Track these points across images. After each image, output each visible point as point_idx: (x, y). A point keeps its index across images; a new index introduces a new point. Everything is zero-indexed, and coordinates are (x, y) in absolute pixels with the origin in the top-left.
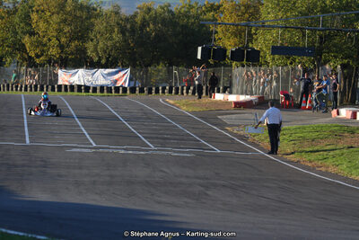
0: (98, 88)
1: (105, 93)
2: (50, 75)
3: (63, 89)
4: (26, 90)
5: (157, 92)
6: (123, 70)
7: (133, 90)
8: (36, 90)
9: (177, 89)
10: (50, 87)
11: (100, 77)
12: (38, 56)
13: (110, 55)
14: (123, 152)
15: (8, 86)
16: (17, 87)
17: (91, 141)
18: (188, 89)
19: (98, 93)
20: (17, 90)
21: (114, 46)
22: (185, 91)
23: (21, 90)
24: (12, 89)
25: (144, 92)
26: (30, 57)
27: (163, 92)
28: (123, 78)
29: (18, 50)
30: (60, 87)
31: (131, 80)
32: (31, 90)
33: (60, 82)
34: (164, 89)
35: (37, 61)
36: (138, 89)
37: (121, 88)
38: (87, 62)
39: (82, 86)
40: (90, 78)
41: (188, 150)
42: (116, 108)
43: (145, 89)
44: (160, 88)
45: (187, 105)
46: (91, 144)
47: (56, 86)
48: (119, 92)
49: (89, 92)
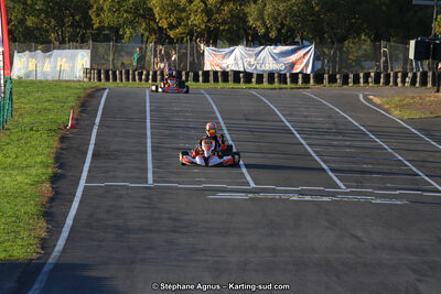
0: (266, 76)
1: (276, 85)
2: (192, 55)
3: (211, 78)
4: (154, 79)
5: (356, 81)
6: (304, 47)
7: (319, 78)
9: (388, 76)
10: (191, 74)
11: (268, 59)
12: (171, 27)
13: (283, 25)
14: (295, 198)
15: (127, 73)
16: (140, 74)
17: (249, 178)
18: (405, 76)
19: (266, 84)
20: (140, 79)
21: (289, 11)
22: (399, 80)
23: (147, 80)
24: (134, 79)
25: (335, 81)
26: (161, 29)
27: (366, 82)
28: (304, 59)
29: (143, 16)
30: (206, 74)
31: (316, 58)
33: (207, 67)
34: (367, 76)
35: (172, 34)
36: (326, 76)
37: (300, 76)
38: (248, 35)
39: (240, 72)
40: (252, 61)
41: (398, 192)
42: (290, 115)
43: (338, 76)
44: (361, 75)
45: (401, 107)
46: (248, 184)
47: (200, 73)
48: (297, 82)
49: (251, 82)
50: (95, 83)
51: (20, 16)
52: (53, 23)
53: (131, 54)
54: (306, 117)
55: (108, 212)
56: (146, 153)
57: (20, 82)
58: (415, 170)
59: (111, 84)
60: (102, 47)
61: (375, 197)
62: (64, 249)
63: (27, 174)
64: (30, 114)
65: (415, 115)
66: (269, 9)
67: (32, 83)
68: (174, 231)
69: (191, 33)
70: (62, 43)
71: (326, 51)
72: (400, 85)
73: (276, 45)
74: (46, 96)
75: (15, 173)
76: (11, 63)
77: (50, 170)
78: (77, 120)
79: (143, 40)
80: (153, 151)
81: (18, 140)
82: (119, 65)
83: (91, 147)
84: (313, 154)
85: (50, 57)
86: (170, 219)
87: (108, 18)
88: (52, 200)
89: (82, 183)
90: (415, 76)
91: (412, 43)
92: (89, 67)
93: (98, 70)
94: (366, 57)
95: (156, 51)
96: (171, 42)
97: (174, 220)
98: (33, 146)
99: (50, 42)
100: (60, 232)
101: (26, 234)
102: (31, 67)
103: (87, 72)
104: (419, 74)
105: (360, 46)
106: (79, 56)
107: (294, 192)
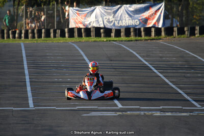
0: (123, 30)
1: (132, 37)
2: (58, 16)
3: (76, 34)
4: (26, 37)
6: (155, 5)
7: (169, 31)
8: (40, 36)
10: (58, 32)
11: (124, 16)
14: (158, 114)
15: (2, 32)
16: (14, 33)
19: (123, 38)
20: (14, 37)
23: (20, 37)
24: (8, 37)
25: (184, 33)
30: (71, 31)
31: (166, 17)
32: (33, 37)
33: (72, 25)
36: (175, 29)
37: (153, 30)
39: (100, 28)
40: (111, 18)
42: (147, 56)
43: (186, 29)
47: (66, 30)
48: (150, 35)
49: (110, 36)
54: (161, 57)
84: (170, 84)
95: (26, 13)
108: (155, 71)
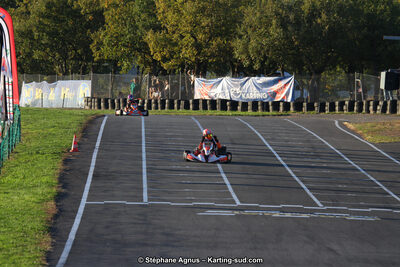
0: (250, 104)
1: (260, 112)
2: (183, 85)
3: (201, 106)
4: (149, 107)
5: (332, 108)
6: (285, 78)
7: (298, 106)
8: (163, 108)
9: (361, 105)
10: (182, 102)
11: (252, 88)
12: (165, 59)
13: (265, 58)
14: (277, 214)
17: (235, 197)
18: (376, 104)
19: (250, 112)
21: (271, 46)
22: (371, 108)
25: (313, 109)
26: (155, 61)
27: (341, 109)
28: (284, 89)
29: (139, 50)
30: (196, 102)
31: (296, 88)
32: (156, 108)
33: (197, 96)
34: (342, 104)
35: (165, 66)
36: (305, 104)
37: (281, 104)
38: (234, 67)
39: (227, 101)
40: (238, 90)
41: (370, 210)
42: (273, 139)
43: (315, 104)
44: (337, 103)
45: (373, 132)
46: (234, 202)
47: (191, 101)
48: (278, 110)
49: (236, 109)
50: (96, 110)
51: (27, 50)
52: (57, 55)
53: (128, 84)
54: (287, 141)
55: (107, 227)
56: (141, 173)
57: (27, 110)
58: (385, 189)
59: (110, 111)
60: (102, 78)
61: (349, 214)
62: (67, 261)
63: (33, 193)
64: (37, 139)
65: (386, 140)
66: (253, 43)
67: (39, 110)
68: (167, 245)
69: (182, 66)
70: (66, 75)
71: (305, 81)
72: (372, 112)
73: (260, 76)
74: (51, 122)
75: (23, 192)
76: (20, 93)
77: (54, 190)
78: (79, 144)
79: (139, 72)
80: (147, 172)
81: (26, 162)
82: (117, 94)
83: (92, 169)
84: (293, 175)
85: (54, 86)
86: (164, 234)
87: (107, 52)
88: (56, 217)
89: (84, 201)
90: (385, 104)
91: (383, 74)
92: (89, 95)
93: (98, 99)
94: (342, 87)
95: (150, 81)
96: (165, 73)
97: (167, 235)
98: (39, 168)
99: (55, 73)
100: (63, 246)
101: (33, 247)
102: (38, 96)
103: (88, 100)
104: (389, 103)
105: (335, 78)
106: (81, 87)
107: (276, 209)
108: (279, 158)
